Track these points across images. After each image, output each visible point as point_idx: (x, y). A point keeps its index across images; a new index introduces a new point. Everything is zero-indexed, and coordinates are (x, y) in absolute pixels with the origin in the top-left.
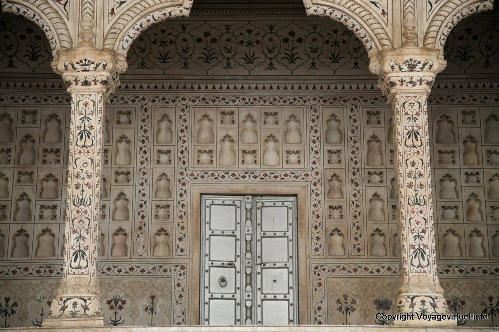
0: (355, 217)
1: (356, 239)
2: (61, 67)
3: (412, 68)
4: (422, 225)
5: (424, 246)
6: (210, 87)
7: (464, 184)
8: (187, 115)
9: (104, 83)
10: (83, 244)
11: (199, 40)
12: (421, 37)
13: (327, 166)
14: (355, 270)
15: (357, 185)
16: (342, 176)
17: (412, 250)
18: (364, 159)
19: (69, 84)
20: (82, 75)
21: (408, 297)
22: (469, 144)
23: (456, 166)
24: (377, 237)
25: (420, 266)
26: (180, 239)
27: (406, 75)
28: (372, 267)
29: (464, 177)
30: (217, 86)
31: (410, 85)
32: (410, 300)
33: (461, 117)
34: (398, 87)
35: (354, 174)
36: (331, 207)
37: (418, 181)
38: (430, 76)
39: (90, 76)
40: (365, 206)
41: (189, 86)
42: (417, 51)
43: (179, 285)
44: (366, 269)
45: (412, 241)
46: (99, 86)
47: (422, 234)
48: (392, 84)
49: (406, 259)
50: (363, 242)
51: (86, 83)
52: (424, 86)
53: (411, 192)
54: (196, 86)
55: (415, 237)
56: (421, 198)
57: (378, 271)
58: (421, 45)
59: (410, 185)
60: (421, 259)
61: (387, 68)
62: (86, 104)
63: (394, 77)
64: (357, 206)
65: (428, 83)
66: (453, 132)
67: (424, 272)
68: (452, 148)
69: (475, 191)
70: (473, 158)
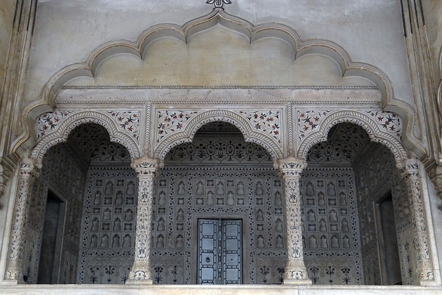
0: (269, 229)
1: (270, 240)
2: (135, 166)
3: (292, 166)
5: (298, 248)
6: (202, 168)
7: (318, 214)
8: (191, 182)
9: (154, 173)
10: (144, 247)
11: (198, 148)
12: (296, 152)
13: (256, 205)
14: (269, 254)
17: (292, 250)
19: (138, 173)
20: (144, 170)
23: (315, 206)
25: (296, 257)
26: (188, 240)
27: (290, 169)
28: (277, 252)
29: (318, 211)
30: (206, 168)
31: (291, 174)
32: (291, 273)
33: (317, 183)
34: (286, 175)
35: (269, 209)
36: (258, 225)
37: (295, 218)
38: (300, 170)
39: (147, 170)
41: (193, 168)
42: (294, 159)
43: (187, 261)
44: (274, 254)
45: (292, 246)
46: (151, 174)
47: (297, 243)
48: (284, 174)
49: (290, 254)
50: (273, 241)
51: (146, 173)
52: (298, 175)
53: (292, 223)
54: (196, 168)
55: (294, 244)
56: (297, 226)
58: (296, 156)
59: (292, 220)
60: (296, 254)
61: (281, 167)
62: (146, 183)
63: (284, 170)
64: (270, 224)
65: (300, 174)
67: (298, 260)
68: (313, 198)
69: (323, 217)
70: (322, 202)
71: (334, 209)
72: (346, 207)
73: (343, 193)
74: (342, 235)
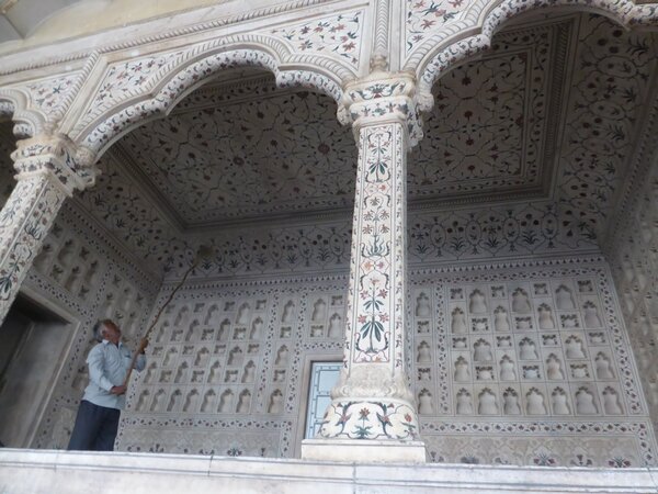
0: (442, 378)
1: (443, 398)
3: (378, 93)
4: (381, 286)
5: (382, 317)
6: (325, 278)
7: (542, 346)
8: (306, 300)
9: (49, 165)
11: (315, 243)
13: (417, 334)
14: (442, 428)
15: (443, 349)
16: (430, 343)
17: (360, 325)
18: (449, 328)
20: (28, 161)
21: (340, 405)
22: (544, 312)
23: (534, 330)
24: (464, 397)
25: (371, 350)
26: (291, 399)
27: (372, 104)
28: (459, 424)
29: (542, 340)
30: (331, 278)
31: (377, 114)
32: (340, 410)
33: (534, 289)
34: (362, 118)
35: (441, 340)
36: (420, 370)
37: (381, 223)
38: (402, 99)
39: (36, 160)
40: (451, 368)
41: (309, 279)
43: (285, 439)
44: (453, 427)
45: (361, 311)
46: (43, 169)
47: (381, 299)
48: (355, 116)
49: (349, 340)
50: (451, 401)
51: (32, 168)
52: (396, 112)
53: (368, 239)
54: (315, 279)
55: (368, 305)
56: (384, 246)
57: (464, 429)
59: (367, 230)
60: (374, 338)
64: (444, 368)
65: (401, 108)
66: (528, 302)
67: (378, 360)
68: (528, 315)
69: (554, 352)
70: (548, 324)
71: (576, 334)
72: (602, 330)
73: (589, 304)
74: (601, 387)
